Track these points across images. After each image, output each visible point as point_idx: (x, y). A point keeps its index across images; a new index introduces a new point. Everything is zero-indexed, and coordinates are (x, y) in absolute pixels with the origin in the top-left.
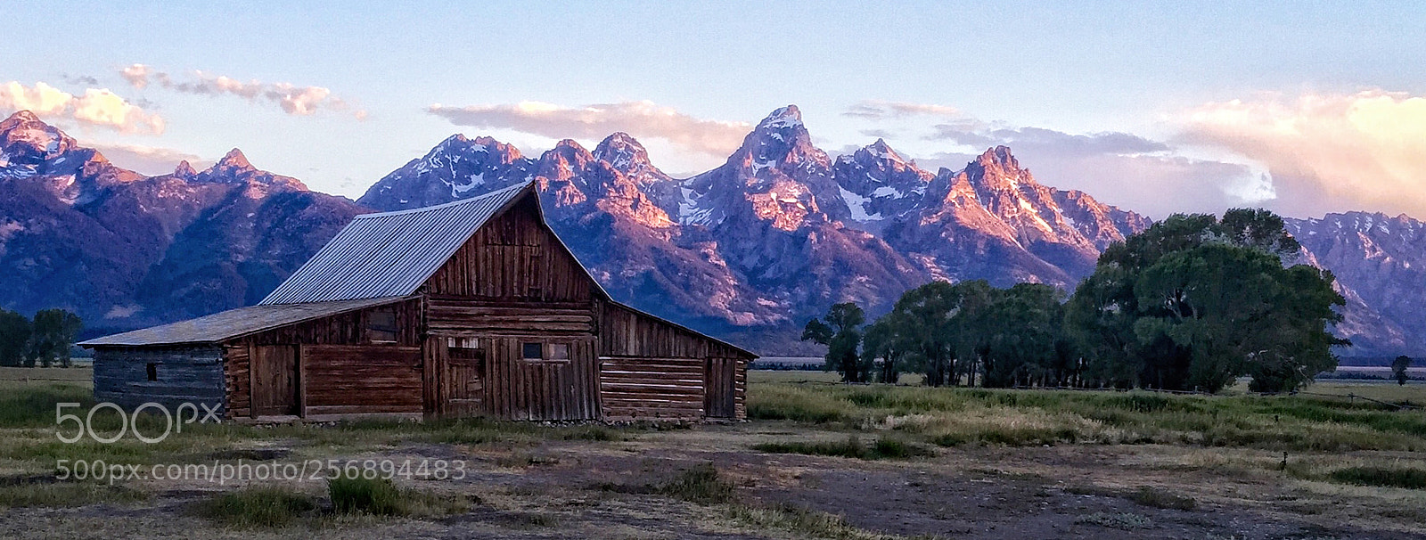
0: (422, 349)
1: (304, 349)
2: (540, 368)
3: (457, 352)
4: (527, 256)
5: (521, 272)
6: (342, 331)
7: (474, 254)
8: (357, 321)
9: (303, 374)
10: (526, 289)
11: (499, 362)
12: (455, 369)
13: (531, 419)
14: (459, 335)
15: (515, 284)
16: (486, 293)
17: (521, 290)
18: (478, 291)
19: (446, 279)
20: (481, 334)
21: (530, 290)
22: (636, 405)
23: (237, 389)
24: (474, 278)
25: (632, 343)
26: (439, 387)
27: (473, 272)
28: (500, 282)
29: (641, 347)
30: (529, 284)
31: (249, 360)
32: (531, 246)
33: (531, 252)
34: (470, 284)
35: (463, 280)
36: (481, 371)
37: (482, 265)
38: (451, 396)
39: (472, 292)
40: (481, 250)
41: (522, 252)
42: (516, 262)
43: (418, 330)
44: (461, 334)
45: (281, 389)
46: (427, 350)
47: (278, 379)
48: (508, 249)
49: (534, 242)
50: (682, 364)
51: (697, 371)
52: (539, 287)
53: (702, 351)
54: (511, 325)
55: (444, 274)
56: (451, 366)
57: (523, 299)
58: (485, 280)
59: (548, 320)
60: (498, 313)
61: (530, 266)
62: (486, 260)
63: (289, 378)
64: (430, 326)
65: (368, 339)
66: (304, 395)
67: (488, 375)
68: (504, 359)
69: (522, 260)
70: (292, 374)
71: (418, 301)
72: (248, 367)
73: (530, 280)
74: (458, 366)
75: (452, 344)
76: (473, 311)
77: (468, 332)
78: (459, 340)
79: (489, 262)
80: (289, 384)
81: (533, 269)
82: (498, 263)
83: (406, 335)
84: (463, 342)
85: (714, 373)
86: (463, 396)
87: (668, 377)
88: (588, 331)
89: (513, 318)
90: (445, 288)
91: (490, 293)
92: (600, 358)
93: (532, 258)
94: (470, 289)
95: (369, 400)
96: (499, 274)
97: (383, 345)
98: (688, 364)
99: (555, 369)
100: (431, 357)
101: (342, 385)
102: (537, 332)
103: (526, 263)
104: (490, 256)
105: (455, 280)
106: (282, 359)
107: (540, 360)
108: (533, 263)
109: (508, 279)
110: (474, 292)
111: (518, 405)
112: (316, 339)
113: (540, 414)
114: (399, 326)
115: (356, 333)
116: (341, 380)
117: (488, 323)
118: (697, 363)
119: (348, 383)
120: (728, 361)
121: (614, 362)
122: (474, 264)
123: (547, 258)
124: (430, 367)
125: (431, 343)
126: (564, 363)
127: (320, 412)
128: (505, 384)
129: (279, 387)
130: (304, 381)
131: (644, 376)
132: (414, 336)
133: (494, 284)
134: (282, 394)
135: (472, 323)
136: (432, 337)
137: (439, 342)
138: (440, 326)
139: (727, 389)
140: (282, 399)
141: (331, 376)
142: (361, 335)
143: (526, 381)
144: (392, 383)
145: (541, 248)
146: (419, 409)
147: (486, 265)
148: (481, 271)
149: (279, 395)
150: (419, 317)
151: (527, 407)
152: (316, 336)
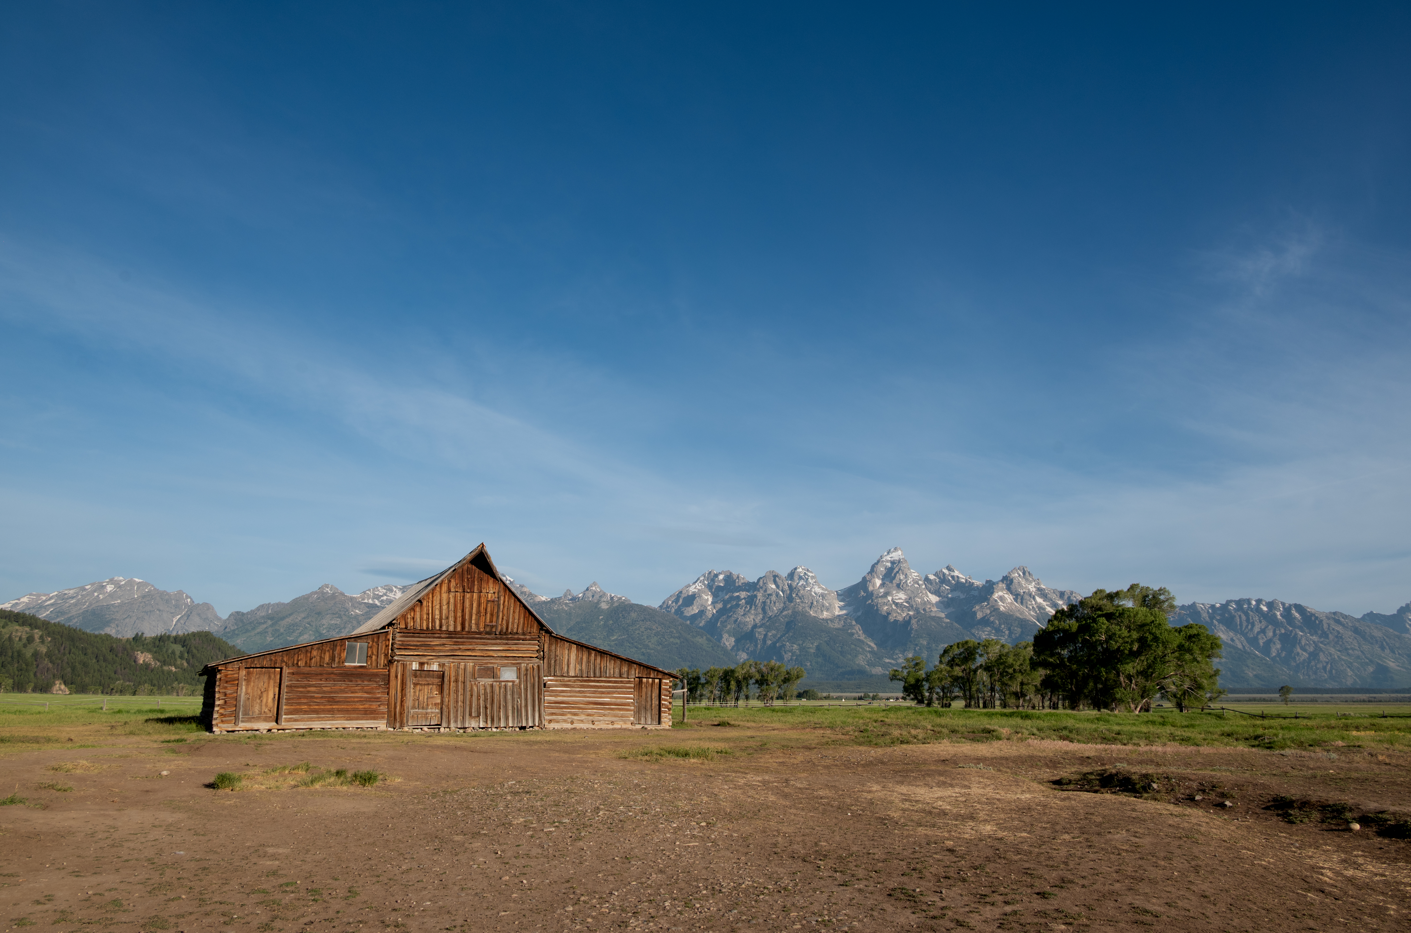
0: (389, 671)
1: (288, 670)
2: (492, 686)
3: (420, 673)
4: (484, 599)
5: (479, 612)
6: (320, 657)
7: (438, 599)
8: (334, 649)
9: (284, 689)
11: (456, 681)
12: (418, 686)
13: (481, 726)
14: (422, 661)
15: (473, 622)
16: (448, 626)
18: (441, 626)
19: (413, 616)
20: (442, 660)
21: (485, 626)
22: (575, 714)
23: (226, 702)
24: (437, 617)
25: (572, 666)
26: (402, 700)
27: (437, 612)
28: (459, 620)
29: (581, 669)
30: (486, 622)
31: (239, 679)
32: (488, 592)
33: (488, 596)
34: (433, 621)
35: (428, 618)
36: (441, 688)
37: (445, 607)
38: (414, 707)
39: (435, 626)
40: (445, 596)
41: (480, 597)
42: (475, 605)
43: (386, 655)
44: (424, 660)
45: (267, 702)
46: (393, 671)
47: (265, 695)
49: (490, 589)
50: (615, 682)
51: (630, 688)
52: (494, 624)
53: (633, 672)
54: (468, 652)
55: (409, 613)
56: (415, 685)
57: (480, 633)
58: (447, 618)
59: (502, 648)
60: (457, 644)
61: (487, 608)
62: (448, 603)
63: (274, 694)
64: (397, 653)
65: (343, 662)
67: (447, 691)
68: (461, 679)
69: (479, 604)
70: (277, 689)
71: (388, 632)
72: (238, 685)
73: (485, 619)
74: (421, 684)
75: (415, 666)
76: (435, 641)
77: (431, 656)
78: (422, 664)
79: (452, 607)
80: (274, 699)
81: (489, 610)
82: (459, 606)
83: (376, 660)
84: (426, 665)
85: (644, 690)
86: (423, 708)
87: (603, 693)
88: (536, 657)
89: (470, 647)
90: (412, 624)
91: (451, 629)
92: (545, 678)
93: (488, 601)
94: (433, 626)
95: (340, 711)
96: (459, 614)
97: (355, 667)
98: (622, 682)
99: (506, 686)
100: (396, 677)
101: (317, 698)
102: (492, 658)
103: (483, 606)
104: (452, 601)
105: (421, 619)
106: (270, 677)
107: (493, 680)
108: (489, 605)
109: (467, 617)
110: (438, 628)
111: (470, 715)
112: (297, 664)
113: (489, 722)
114: (370, 653)
115: (333, 659)
116: (316, 695)
117: (448, 651)
118: (629, 682)
119: (322, 697)
120: (657, 681)
121: (556, 681)
122: (438, 607)
123: (502, 602)
124: (395, 685)
125: (397, 666)
126: (513, 682)
127: (296, 720)
128: (460, 698)
129: (264, 701)
130: (284, 696)
131: (583, 692)
132: (382, 661)
133: (455, 622)
134: (266, 706)
135: (434, 651)
136: (398, 661)
137: (404, 666)
138: (406, 654)
139: (655, 702)
140: (266, 710)
141: (309, 692)
142: (337, 660)
143: (479, 696)
144: (361, 697)
145: (496, 595)
146: (383, 718)
147: (448, 607)
148: (444, 612)
149: (264, 707)
150: (387, 646)
151: (479, 716)
152: (298, 661)
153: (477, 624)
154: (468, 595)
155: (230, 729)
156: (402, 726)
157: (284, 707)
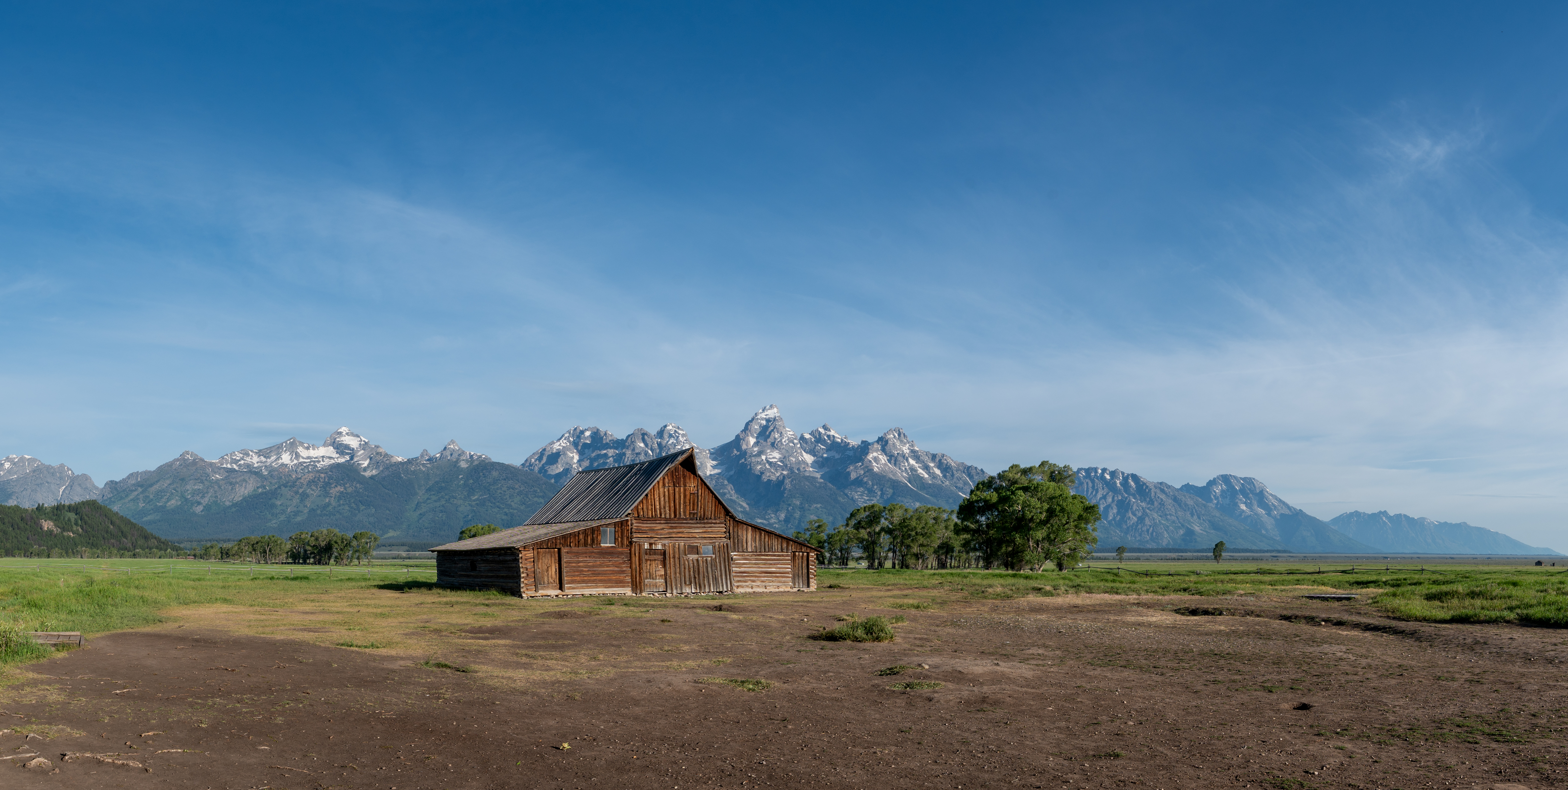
0: (630, 549)
1: (564, 550)
2: (697, 560)
3: (650, 552)
5: (685, 502)
6: (585, 539)
7: (658, 493)
8: (593, 533)
9: (564, 565)
10: (688, 513)
11: (674, 557)
12: (649, 561)
13: (693, 592)
15: (682, 510)
16: (665, 514)
18: (661, 515)
19: (643, 508)
20: (663, 541)
21: (690, 513)
22: (754, 581)
23: (528, 575)
24: (658, 507)
25: (749, 544)
26: (640, 573)
27: (657, 504)
28: (673, 509)
29: (755, 546)
30: (690, 510)
31: (533, 558)
32: (690, 486)
33: (690, 489)
34: (656, 511)
35: (652, 509)
36: (664, 562)
37: (662, 499)
38: (647, 578)
40: (661, 490)
41: (685, 490)
42: (682, 497)
43: (628, 538)
44: (652, 541)
45: (552, 575)
46: (633, 549)
47: (550, 569)
49: (692, 484)
50: (779, 556)
51: (788, 560)
52: (696, 511)
53: (790, 548)
54: (680, 535)
55: (641, 505)
56: (647, 559)
57: (686, 518)
58: (665, 508)
59: (701, 531)
60: (672, 528)
62: (664, 496)
63: (556, 569)
64: (634, 536)
65: (600, 544)
67: (668, 564)
68: (677, 556)
69: (685, 495)
70: (558, 566)
71: (627, 520)
72: (533, 562)
73: (690, 508)
75: (646, 546)
76: (659, 527)
77: (656, 539)
78: (651, 544)
79: (667, 499)
80: (556, 572)
81: (692, 500)
82: (672, 498)
83: (622, 541)
84: (653, 545)
85: (797, 561)
86: (654, 578)
87: (771, 564)
88: (725, 537)
89: (681, 530)
90: (642, 513)
91: (668, 516)
92: (732, 554)
93: (691, 493)
94: (656, 515)
95: (601, 581)
96: (672, 505)
97: (608, 547)
98: (783, 555)
99: (706, 560)
100: (635, 554)
101: (585, 571)
102: (695, 538)
103: (688, 497)
104: (667, 494)
105: (647, 509)
106: (551, 557)
107: (697, 555)
108: (691, 497)
109: (677, 507)
110: (659, 516)
111: (685, 583)
112: (570, 545)
113: (698, 588)
114: (617, 536)
115: (593, 541)
116: (584, 569)
117: (666, 534)
118: (788, 556)
119: (588, 571)
120: (805, 554)
121: (739, 555)
122: (658, 499)
123: (700, 494)
124: (635, 561)
125: (635, 546)
126: (711, 557)
127: (574, 588)
128: (678, 570)
129: (550, 574)
130: (564, 570)
131: (758, 564)
132: (626, 542)
133: (670, 510)
134: (552, 578)
135: (658, 534)
136: (636, 542)
137: (640, 546)
138: (640, 536)
139: (805, 571)
140: (552, 581)
141: (579, 567)
142: (595, 541)
143: (689, 568)
144: (613, 571)
145: (696, 488)
146: (628, 586)
147: (665, 498)
148: (662, 503)
149: (550, 579)
150: (628, 530)
151: (691, 584)
152: (570, 543)
153: (685, 512)
154: (677, 489)
155: (533, 595)
156: (641, 592)
157: (565, 578)
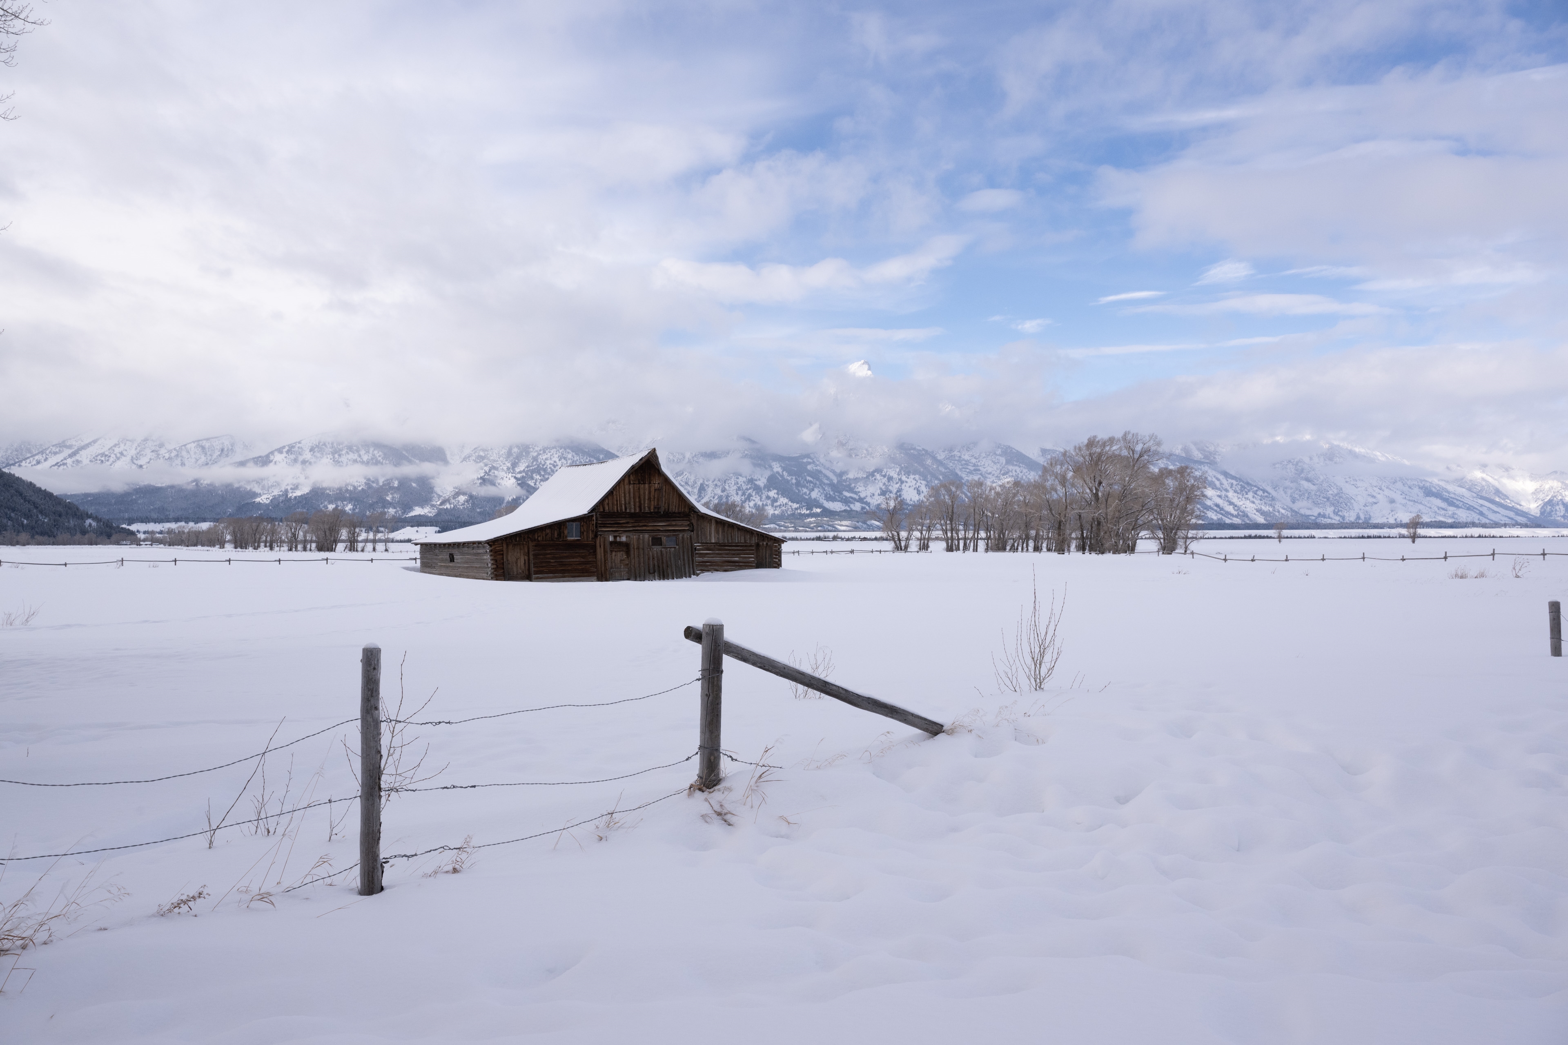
0: (595, 542)
1: (532, 544)
3: (616, 544)
4: (653, 489)
5: (649, 499)
6: (552, 534)
7: (623, 489)
8: (560, 528)
9: (531, 557)
10: (652, 507)
11: (638, 548)
12: (614, 553)
14: (615, 535)
15: (646, 505)
16: (630, 509)
17: (649, 508)
18: (626, 509)
19: (608, 504)
20: (628, 534)
21: (655, 508)
23: (497, 566)
24: (623, 502)
25: (713, 535)
26: (605, 563)
27: (623, 499)
28: (638, 504)
29: (718, 538)
30: (654, 505)
31: (503, 551)
32: (655, 484)
33: (655, 487)
34: (621, 506)
35: (617, 504)
36: (628, 553)
37: (627, 495)
38: (612, 568)
39: (622, 510)
40: (627, 487)
41: (650, 487)
42: (647, 493)
43: (593, 531)
45: (520, 567)
46: (598, 543)
47: (519, 561)
48: (642, 486)
49: (656, 483)
50: (742, 546)
51: (752, 550)
52: (660, 507)
53: (754, 539)
54: (644, 528)
55: (607, 501)
56: (611, 551)
57: (651, 513)
58: (629, 503)
59: (665, 524)
60: (637, 522)
61: (654, 496)
62: (629, 491)
63: (525, 560)
64: (599, 530)
65: (566, 537)
66: (533, 569)
67: (632, 556)
68: (641, 546)
69: (650, 493)
70: (526, 558)
71: (592, 516)
72: (503, 554)
73: (654, 503)
74: (616, 551)
75: (611, 539)
76: (623, 521)
77: (620, 532)
78: (615, 537)
79: (632, 495)
80: (525, 563)
81: (656, 496)
82: (637, 494)
83: (587, 535)
84: (618, 538)
85: (761, 551)
86: (618, 568)
87: (734, 554)
88: (689, 530)
89: (645, 524)
90: (607, 508)
91: (633, 511)
92: (695, 544)
93: (655, 491)
94: (621, 510)
96: (637, 500)
97: (574, 541)
98: (746, 546)
99: (670, 550)
100: (600, 546)
101: (553, 563)
102: (659, 531)
103: (652, 493)
104: (632, 490)
105: (613, 504)
106: (521, 549)
107: (661, 547)
108: (656, 493)
109: (642, 502)
110: (624, 511)
111: (649, 572)
112: (538, 538)
113: (661, 576)
114: (582, 530)
115: (559, 535)
116: (552, 561)
117: (631, 528)
118: (751, 546)
119: (555, 562)
120: (770, 544)
121: (702, 546)
122: (623, 495)
123: (664, 491)
124: (600, 552)
125: (600, 539)
126: (675, 548)
127: (541, 578)
128: (641, 560)
130: (532, 562)
131: (721, 554)
132: (591, 535)
133: (635, 506)
135: (622, 527)
136: (601, 535)
137: (605, 538)
138: (605, 530)
139: (768, 560)
140: (521, 571)
141: (546, 559)
142: (562, 535)
143: (653, 560)
144: (579, 562)
145: (661, 486)
146: (594, 575)
147: (630, 495)
148: (627, 498)
150: (593, 525)
151: (655, 572)
